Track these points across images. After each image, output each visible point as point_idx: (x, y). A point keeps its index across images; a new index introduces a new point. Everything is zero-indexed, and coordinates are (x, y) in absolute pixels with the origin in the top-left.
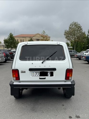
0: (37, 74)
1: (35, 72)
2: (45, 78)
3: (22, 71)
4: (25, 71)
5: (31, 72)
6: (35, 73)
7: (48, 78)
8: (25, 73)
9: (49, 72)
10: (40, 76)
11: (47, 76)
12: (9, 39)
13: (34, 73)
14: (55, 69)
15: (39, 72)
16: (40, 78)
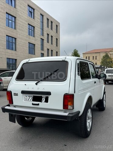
0: (31, 98)
1: (28, 95)
2: (38, 105)
3: (15, 94)
4: (17, 94)
5: (24, 95)
6: (29, 97)
7: (42, 104)
8: (18, 95)
10: (33, 101)
11: (41, 101)
13: (27, 97)
15: (32, 95)
16: (33, 104)
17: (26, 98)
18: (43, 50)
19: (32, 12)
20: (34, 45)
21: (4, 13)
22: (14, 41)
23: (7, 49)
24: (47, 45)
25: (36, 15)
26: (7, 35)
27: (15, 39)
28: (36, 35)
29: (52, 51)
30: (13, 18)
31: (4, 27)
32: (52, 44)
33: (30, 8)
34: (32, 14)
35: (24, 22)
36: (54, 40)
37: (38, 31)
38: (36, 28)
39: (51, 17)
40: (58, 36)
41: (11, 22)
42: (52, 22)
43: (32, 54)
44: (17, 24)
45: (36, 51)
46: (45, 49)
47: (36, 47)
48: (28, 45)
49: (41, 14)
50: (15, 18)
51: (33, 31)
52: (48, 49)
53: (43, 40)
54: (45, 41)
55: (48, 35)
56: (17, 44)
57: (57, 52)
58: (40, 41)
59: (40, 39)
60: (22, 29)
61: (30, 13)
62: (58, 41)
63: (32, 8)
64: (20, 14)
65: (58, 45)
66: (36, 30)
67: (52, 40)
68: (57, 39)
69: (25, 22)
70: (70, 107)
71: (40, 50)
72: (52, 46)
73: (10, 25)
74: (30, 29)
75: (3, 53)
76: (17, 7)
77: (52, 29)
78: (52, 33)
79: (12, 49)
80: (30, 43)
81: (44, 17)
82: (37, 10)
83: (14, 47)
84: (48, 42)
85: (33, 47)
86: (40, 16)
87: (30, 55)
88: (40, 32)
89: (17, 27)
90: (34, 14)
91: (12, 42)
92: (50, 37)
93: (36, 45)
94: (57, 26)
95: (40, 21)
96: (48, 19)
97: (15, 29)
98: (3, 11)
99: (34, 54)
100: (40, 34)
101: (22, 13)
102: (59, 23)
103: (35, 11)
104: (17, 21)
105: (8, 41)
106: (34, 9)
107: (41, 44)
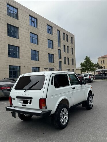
0: (22, 101)
2: (26, 106)
5: (18, 99)
7: (28, 105)
8: (14, 99)
9: (29, 100)
10: (23, 103)
11: (27, 103)
12: (86, 63)
14: (31, 98)
15: (23, 99)
16: (23, 105)
17: (19, 101)
18: (61, 59)
19: (51, 29)
20: (53, 55)
21: (29, 33)
22: (37, 54)
23: (32, 60)
24: (63, 54)
25: (53, 31)
26: (31, 50)
27: (38, 52)
28: (54, 47)
29: (68, 58)
30: (36, 36)
31: (29, 44)
32: (68, 52)
33: (49, 27)
34: (51, 31)
35: (44, 38)
36: (70, 49)
37: (56, 44)
38: (54, 41)
39: (67, 32)
40: (74, 46)
41: (34, 39)
42: (67, 35)
43: (52, 62)
44: (39, 40)
45: (55, 60)
46: (63, 57)
47: (54, 57)
48: (48, 55)
49: (58, 30)
50: (37, 35)
51: (52, 44)
52: (65, 58)
53: (60, 50)
54: (62, 51)
55: (64, 46)
56: (40, 55)
57: (73, 59)
58: (58, 52)
59: (58, 50)
60: (43, 44)
61: (49, 30)
62: (74, 50)
63: (50, 26)
64: (41, 32)
65: (74, 53)
66: (54, 43)
67: (68, 49)
68: (72, 48)
69: (46, 38)
70: (44, 107)
71: (58, 58)
72: (68, 54)
73: (34, 42)
74: (49, 43)
75: (29, 63)
76: (38, 27)
77: (67, 41)
78: (68, 44)
79: (36, 60)
80: (50, 54)
81: (61, 32)
82: (54, 27)
83: (37, 58)
84: (65, 51)
85: (52, 57)
86: (57, 31)
87: (50, 63)
88: (58, 45)
89: (39, 42)
90: (52, 30)
91: (36, 55)
92: (66, 48)
93: (54, 55)
94: (72, 38)
95: (57, 36)
96: (64, 34)
97: (38, 44)
98: (28, 32)
99: (53, 62)
100: (58, 46)
101: (43, 31)
102: (74, 36)
103: (53, 28)
104: (39, 38)
105: (32, 54)
106: (52, 27)
107: (59, 54)
